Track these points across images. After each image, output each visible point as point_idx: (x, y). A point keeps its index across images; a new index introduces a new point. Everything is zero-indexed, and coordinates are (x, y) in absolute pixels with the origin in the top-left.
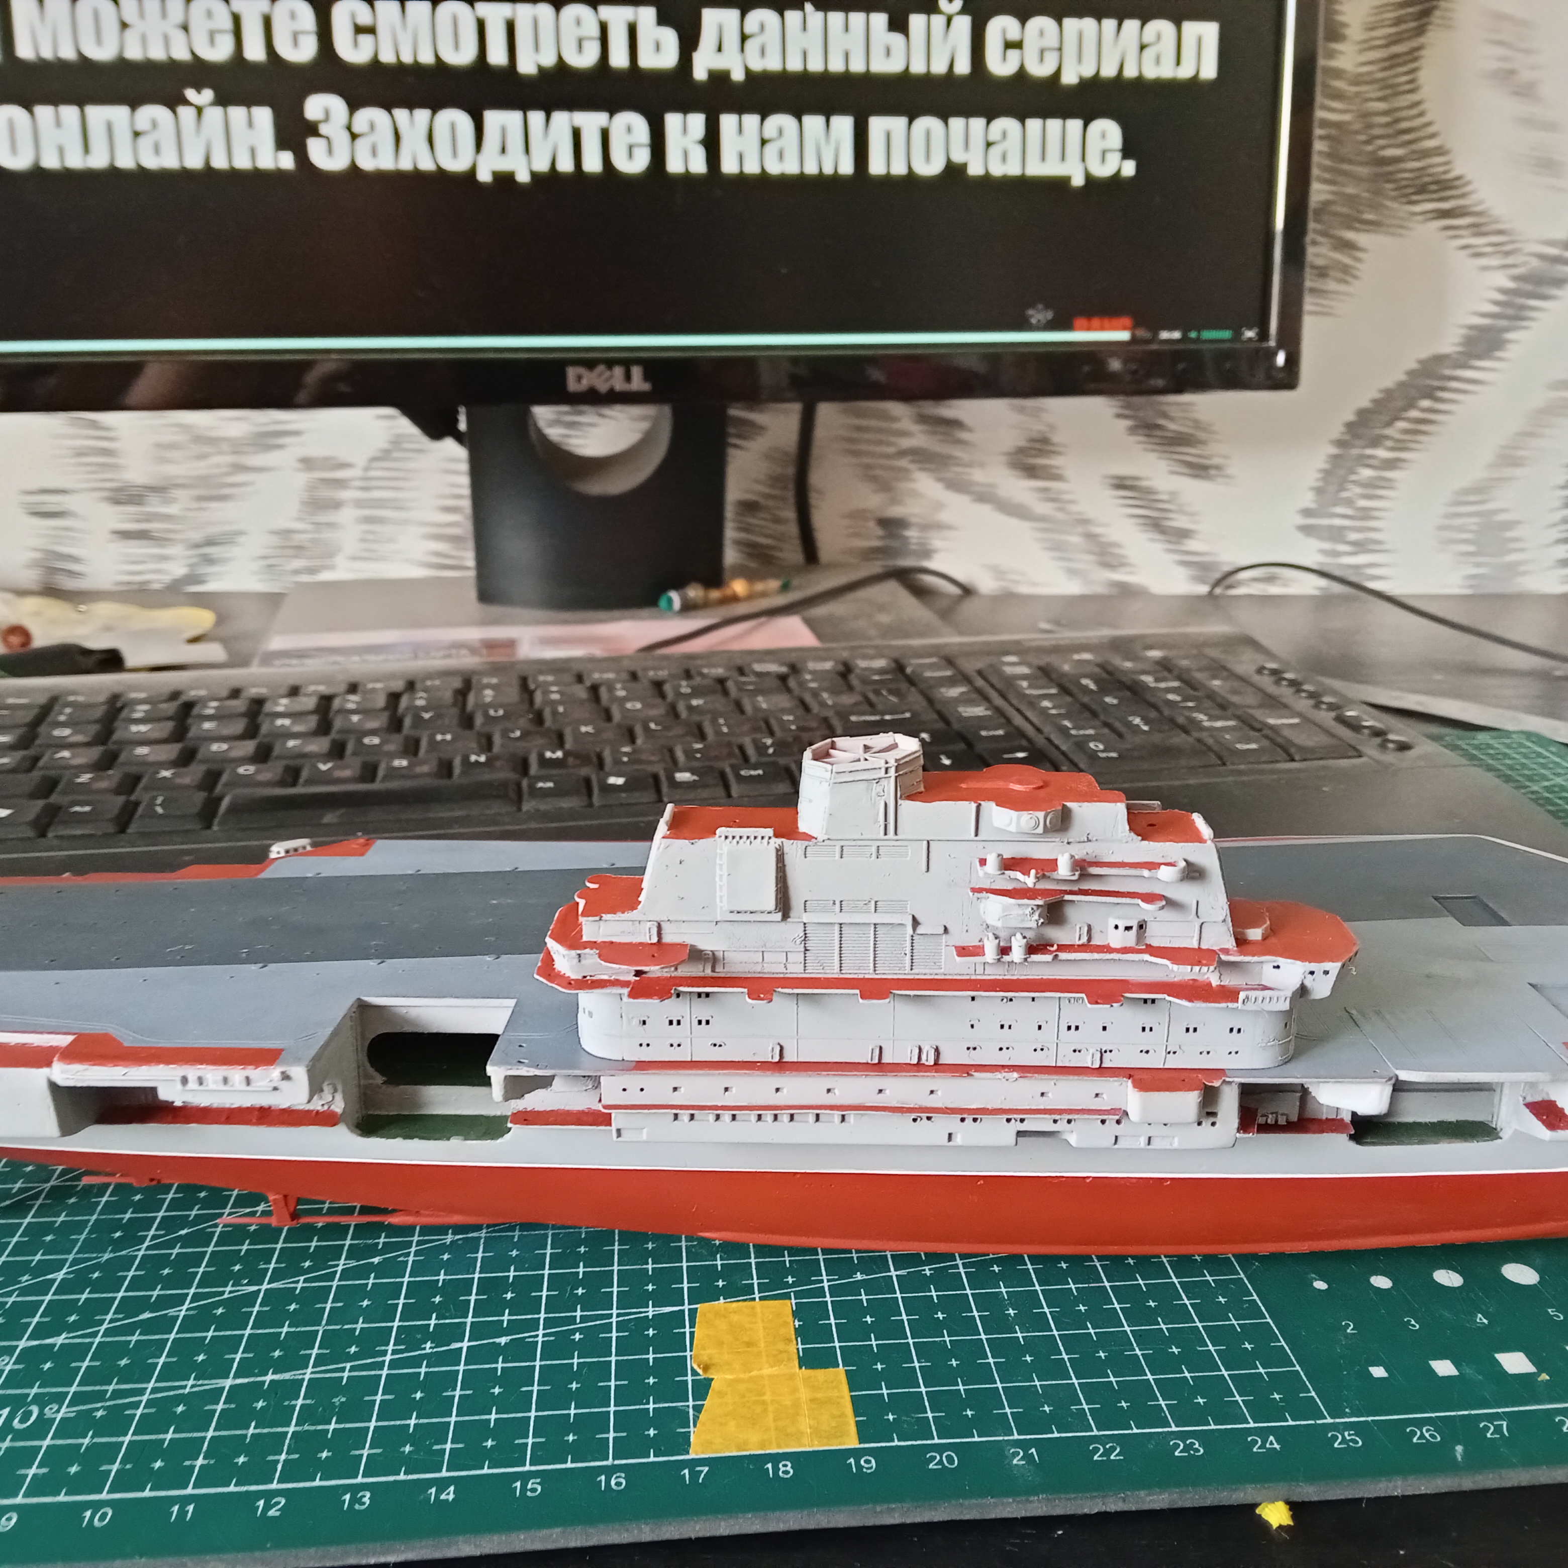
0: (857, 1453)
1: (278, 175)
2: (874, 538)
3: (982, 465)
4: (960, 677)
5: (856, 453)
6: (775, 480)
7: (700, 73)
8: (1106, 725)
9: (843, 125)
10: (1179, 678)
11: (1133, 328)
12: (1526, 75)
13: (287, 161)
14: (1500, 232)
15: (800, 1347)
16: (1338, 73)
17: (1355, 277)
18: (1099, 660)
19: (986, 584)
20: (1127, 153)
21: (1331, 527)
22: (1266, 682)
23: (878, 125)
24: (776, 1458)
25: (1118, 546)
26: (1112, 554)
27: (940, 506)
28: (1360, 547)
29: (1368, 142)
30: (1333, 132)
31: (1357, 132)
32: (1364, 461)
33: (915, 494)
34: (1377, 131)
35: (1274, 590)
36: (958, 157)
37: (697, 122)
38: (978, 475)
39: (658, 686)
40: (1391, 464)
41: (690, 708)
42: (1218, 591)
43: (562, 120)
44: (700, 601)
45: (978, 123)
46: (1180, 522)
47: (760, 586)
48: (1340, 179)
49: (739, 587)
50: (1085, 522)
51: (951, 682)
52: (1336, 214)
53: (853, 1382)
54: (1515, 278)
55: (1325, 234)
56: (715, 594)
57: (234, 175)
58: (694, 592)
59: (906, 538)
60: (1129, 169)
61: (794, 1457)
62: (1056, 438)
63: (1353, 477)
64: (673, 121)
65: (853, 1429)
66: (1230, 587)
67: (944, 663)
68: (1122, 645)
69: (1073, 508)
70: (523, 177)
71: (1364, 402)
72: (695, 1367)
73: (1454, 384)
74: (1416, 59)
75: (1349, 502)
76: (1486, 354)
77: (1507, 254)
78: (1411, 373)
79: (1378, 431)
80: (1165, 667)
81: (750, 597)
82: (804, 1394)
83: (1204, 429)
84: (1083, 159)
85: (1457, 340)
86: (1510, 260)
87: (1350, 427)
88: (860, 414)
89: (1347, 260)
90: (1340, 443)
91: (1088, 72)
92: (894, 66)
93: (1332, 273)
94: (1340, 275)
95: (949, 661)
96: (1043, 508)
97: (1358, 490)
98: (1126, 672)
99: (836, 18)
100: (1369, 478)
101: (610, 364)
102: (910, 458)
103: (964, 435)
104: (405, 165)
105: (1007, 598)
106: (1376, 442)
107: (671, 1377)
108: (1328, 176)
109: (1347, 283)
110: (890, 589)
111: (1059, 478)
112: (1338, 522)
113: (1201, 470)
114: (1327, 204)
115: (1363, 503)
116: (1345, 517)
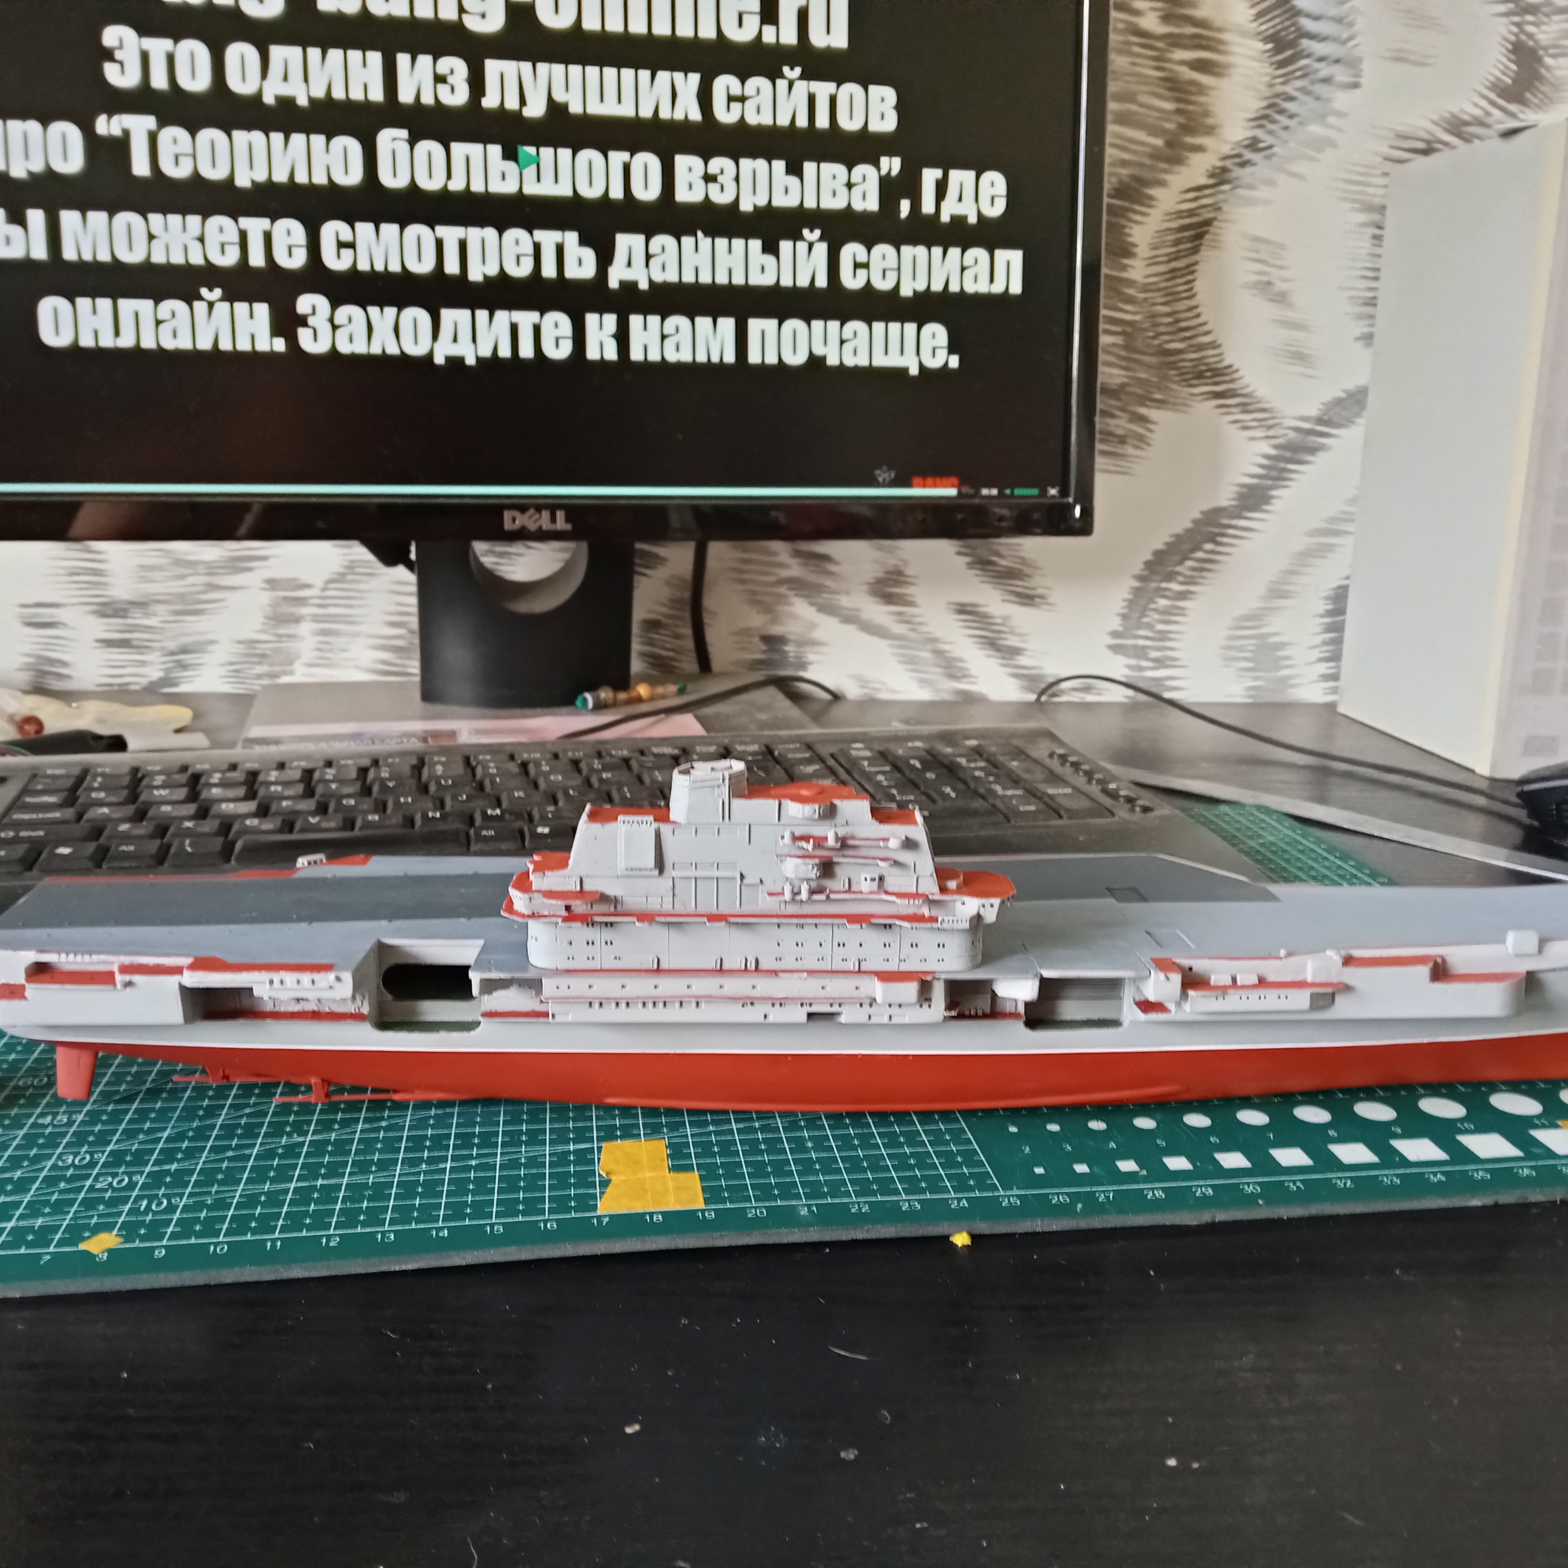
0: (703, 1211)
1: (272, 356)
2: (758, 652)
3: (847, 593)
4: (816, 758)
5: (743, 582)
6: (675, 603)
7: (613, 283)
8: (925, 794)
9: (727, 324)
10: (988, 760)
11: (959, 487)
12: (1280, 286)
13: (280, 345)
14: (1263, 410)
15: (670, 1163)
16: (1130, 283)
17: (1148, 444)
18: (927, 747)
19: (852, 691)
20: (951, 350)
21: (1135, 647)
22: (1055, 764)
23: (755, 325)
24: (651, 1214)
25: (961, 660)
26: (957, 667)
27: (813, 626)
28: (1160, 663)
29: (1154, 337)
30: (1129, 329)
31: (1146, 330)
32: (1161, 593)
33: (794, 616)
34: (1162, 329)
35: (1090, 698)
36: (818, 351)
37: (610, 320)
38: (844, 601)
39: (576, 763)
40: (1183, 596)
41: (601, 780)
42: (1044, 698)
43: (503, 317)
44: (610, 701)
45: (834, 325)
46: (1012, 641)
47: (660, 690)
48: (1132, 365)
49: (643, 690)
50: (935, 640)
51: (809, 762)
52: (1130, 395)
53: (702, 1178)
54: (1276, 447)
55: (1123, 410)
56: (622, 696)
57: (236, 356)
58: (605, 694)
59: (787, 652)
60: (954, 362)
61: (664, 1214)
62: (909, 571)
63: (1152, 606)
64: (591, 319)
65: (702, 1200)
66: (1054, 695)
67: (804, 747)
68: (948, 737)
69: (924, 629)
70: (470, 361)
71: (1160, 546)
72: (601, 1172)
73: (1231, 531)
74: (1192, 272)
75: (1150, 626)
76: (1256, 508)
77: (1270, 427)
78: (1196, 522)
79: (1170, 569)
80: (978, 752)
81: (652, 699)
82: (671, 1184)
83: (1029, 566)
84: (918, 354)
85: (1232, 496)
86: (1271, 433)
87: (1148, 564)
88: (745, 551)
89: (1140, 430)
90: (1141, 578)
91: (921, 286)
92: (768, 280)
93: (1129, 440)
94: (1137, 443)
95: (809, 747)
96: (899, 629)
97: (1157, 616)
98: (946, 756)
99: (721, 243)
100: (1166, 606)
101: (539, 509)
102: (786, 586)
103: (831, 567)
104: (376, 350)
105: (870, 703)
106: (1170, 577)
107: (586, 1179)
108: (1123, 363)
109: (1142, 449)
110: (772, 694)
111: (911, 604)
112: (1141, 642)
113: (1028, 599)
114: (1123, 385)
115: (1161, 627)
116: (1147, 638)
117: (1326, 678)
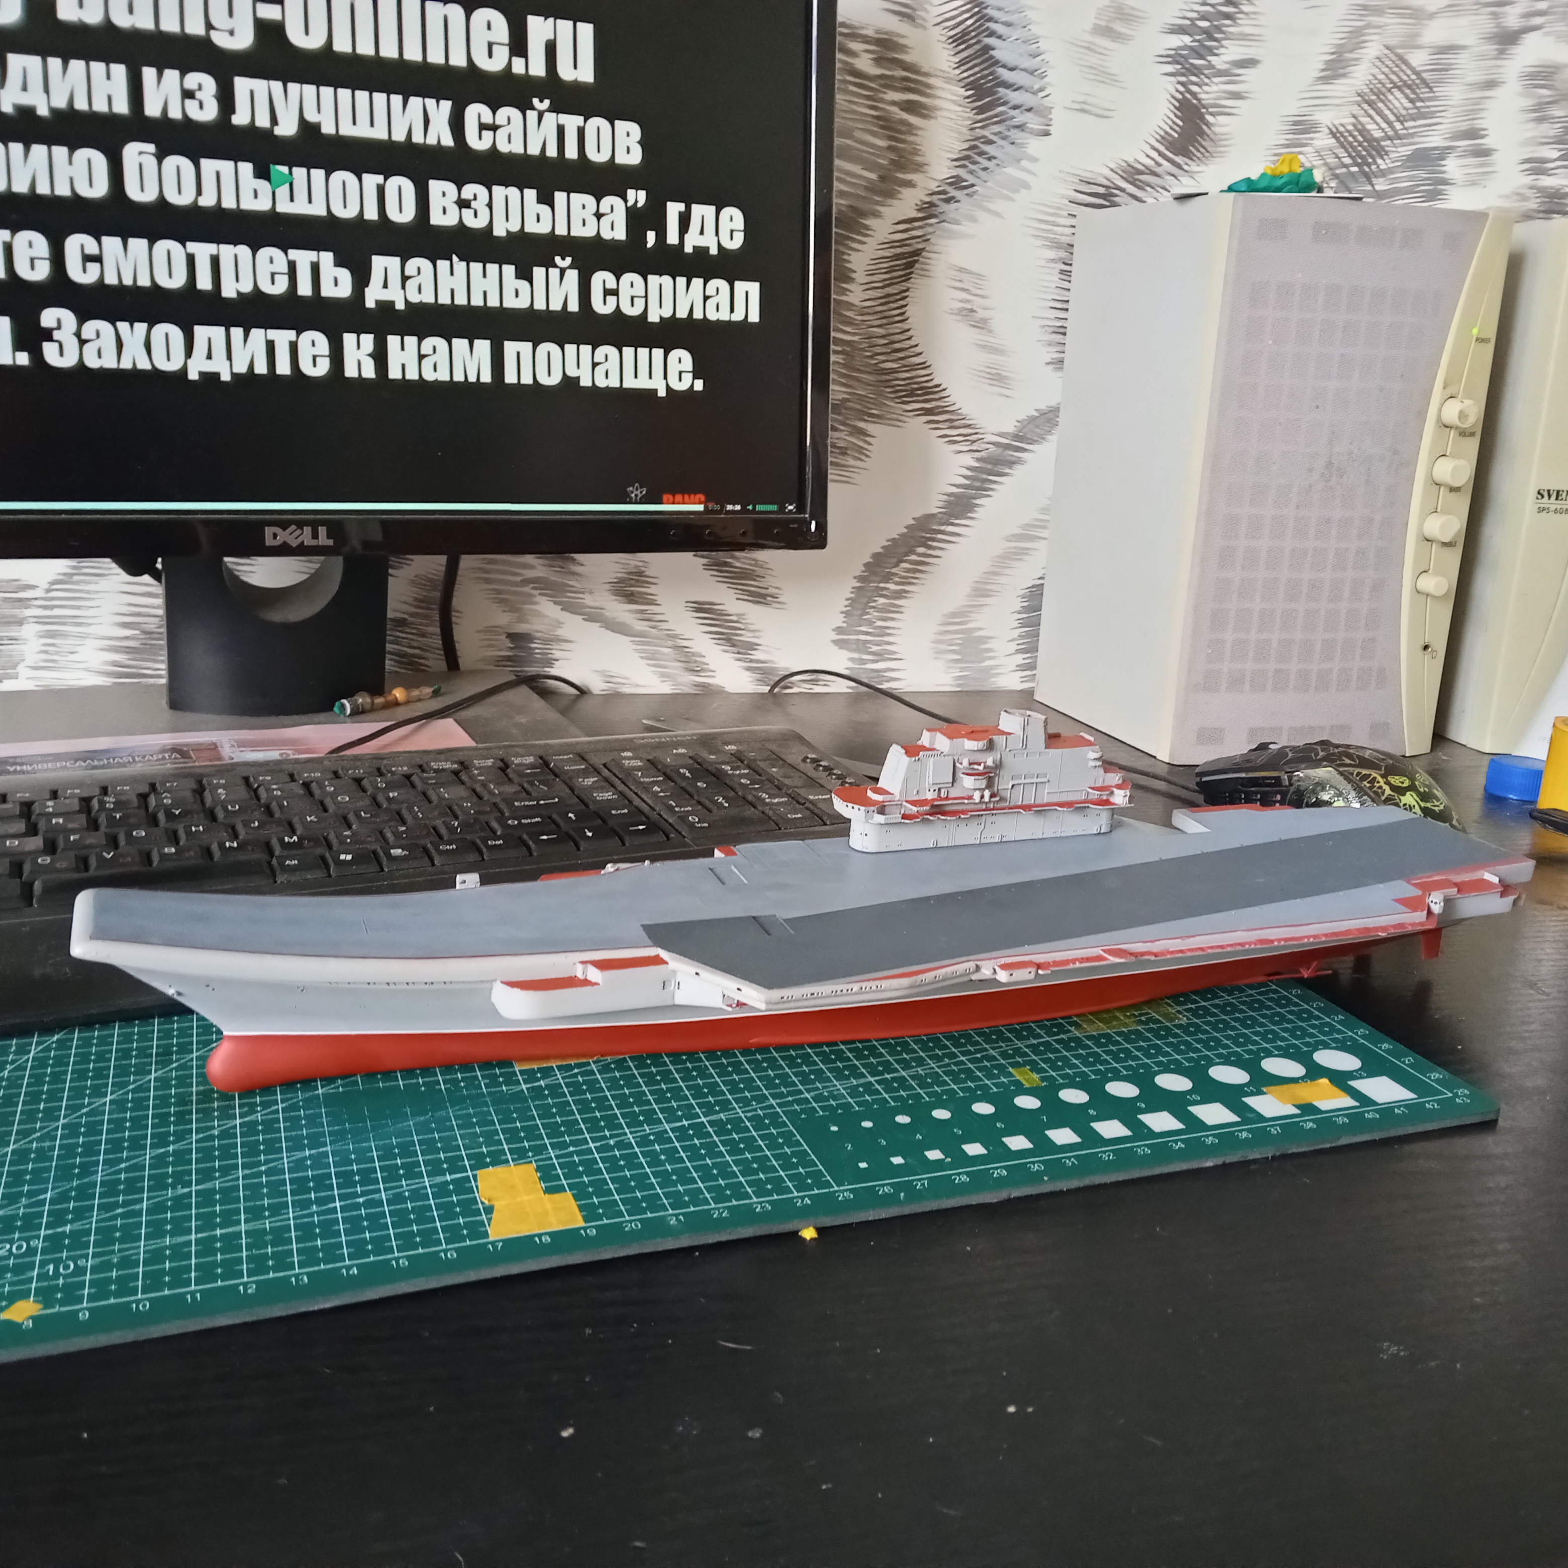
0: (585, 1229)
1: (15, 370)
2: (504, 649)
3: (591, 593)
4: (592, 770)
5: (487, 581)
6: (421, 602)
7: (370, 303)
8: (699, 803)
9: (483, 347)
10: (748, 767)
12: (981, 314)
13: (23, 359)
14: (968, 426)
15: (543, 1185)
16: (849, 303)
17: (866, 456)
18: (691, 754)
19: (597, 686)
20: (696, 374)
21: (857, 642)
22: (808, 768)
23: (511, 348)
24: (540, 1236)
25: (700, 655)
26: (697, 662)
27: (559, 624)
28: (880, 656)
29: (871, 357)
30: (848, 349)
31: (863, 350)
32: (880, 592)
33: (539, 614)
34: (878, 350)
35: (817, 689)
36: (572, 372)
37: (368, 340)
38: (588, 600)
39: (358, 781)
40: (900, 595)
41: (389, 799)
42: (776, 690)
43: (258, 335)
44: (368, 707)
45: (586, 349)
46: (747, 637)
47: (415, 693)
48: (851, 383)
49: (399, 693)
50: (675, 637)
51: (585, 773)
52: (851, 409)
53: (576, 1198)
54: (978, 460)
55: (844, 424)
56: (379, 700)
58: (362, 699)
59: (533, 649)
60: (699, 385)
61: (550, 1234)
63: (872, 605)
64: (349, 339)
65: (580, 1218)
66: (786, 687)
67: (578, 758)
68: (707, 741)
69: (665, 626)
70: (226, 377)
71: (877, 548)
72: (483, 1200)
73: (940, 536)
74: (906, 297)
75: (870, 623)
76: (962, 515)
77: (973, 442)
78: (909, 527)
79: (887, 570)
80: (738, 758)
81: (408, 702)
82: (549, 1206)
84: (665, 377)
85: (940, 504)
86: (974, 447)
87: (868, 566)
89: (861, 444)
90: (860, 578)
91: (667, 313)
92: (522, 303)
93: (850, 452)
94: (857, 454)
95: (582, 758)
96: (640, 626)
97: (876, 614)
98: (710, 763)
99: (476, 267)
100: (884, 604)
101: (300, 525)
102: (532, 585)
103: (575, 569)
104: (126, 364)
105: (614, 697)
106: (888, 578)
107: (470, 1206)
108: (843, 381)
109: (862, 460)
110: (523, 694)
111: (653, 603)
112: (862, 637)
113: (761, 598)
114: (845, 400)
115: (879, 623)
116: (867, 633)
117: (1022, 668)
